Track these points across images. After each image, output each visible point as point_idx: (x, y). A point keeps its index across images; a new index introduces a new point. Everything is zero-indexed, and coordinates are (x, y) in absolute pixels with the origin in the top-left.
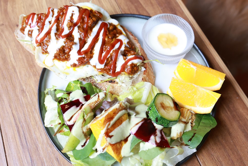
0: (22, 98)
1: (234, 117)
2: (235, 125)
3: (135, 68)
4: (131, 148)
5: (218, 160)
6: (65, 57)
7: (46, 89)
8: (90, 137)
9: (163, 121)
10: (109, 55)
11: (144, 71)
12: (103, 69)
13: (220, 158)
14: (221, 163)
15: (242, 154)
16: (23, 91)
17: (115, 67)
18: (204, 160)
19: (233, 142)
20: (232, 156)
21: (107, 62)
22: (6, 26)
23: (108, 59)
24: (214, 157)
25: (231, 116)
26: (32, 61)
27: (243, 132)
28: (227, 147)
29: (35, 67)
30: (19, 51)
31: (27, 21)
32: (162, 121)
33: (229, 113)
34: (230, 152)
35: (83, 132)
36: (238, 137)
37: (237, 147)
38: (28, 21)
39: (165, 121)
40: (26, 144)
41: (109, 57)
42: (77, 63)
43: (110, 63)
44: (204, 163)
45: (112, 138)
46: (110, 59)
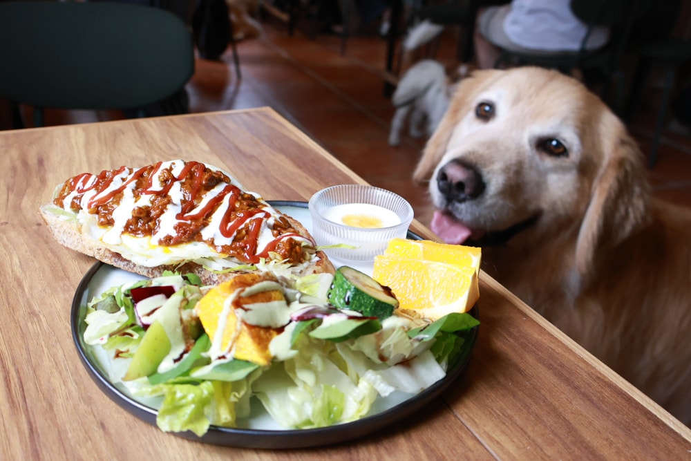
0: (29, 324)
1: (524, 346)
2: (530, 358)
3: (297, 247)
4: (292, 341)
5: (503, 414)
6: (148, 225)
7: (94, 298)
8: (195, 343)
9: (361, 298)
10: (243, 226)
11: (318, 261)
12: (229, 246)
13: (509, 411)
14: (510, 419)
15: (557, 403)
16: (33, 314)
17: (255, 245)
18: (471, 415)
19: (531, 384)
20: (534, 408)
21: (238, 236)
22: (13, 225)
23: (239, 232)
24: (492, 410)
25: (516, 345)
26: (63, 271)
27: (549, 368)
28: (519, 393)
29: (69, 279)
30: (34, 257)
31: (73, 184)
32: (359, 299)
33: (512, 341)
34: (528, 401)
35: (181, 320)
36: (541, 376)
37: (542, 391)
38: (75, 184)
39: (364, 299)
40: (21, 402)
41: (242, 229)
42: (174, 234)
43: (245, 238)
44: (473, 420)
45: (249, 313)
46: (244, 232)
